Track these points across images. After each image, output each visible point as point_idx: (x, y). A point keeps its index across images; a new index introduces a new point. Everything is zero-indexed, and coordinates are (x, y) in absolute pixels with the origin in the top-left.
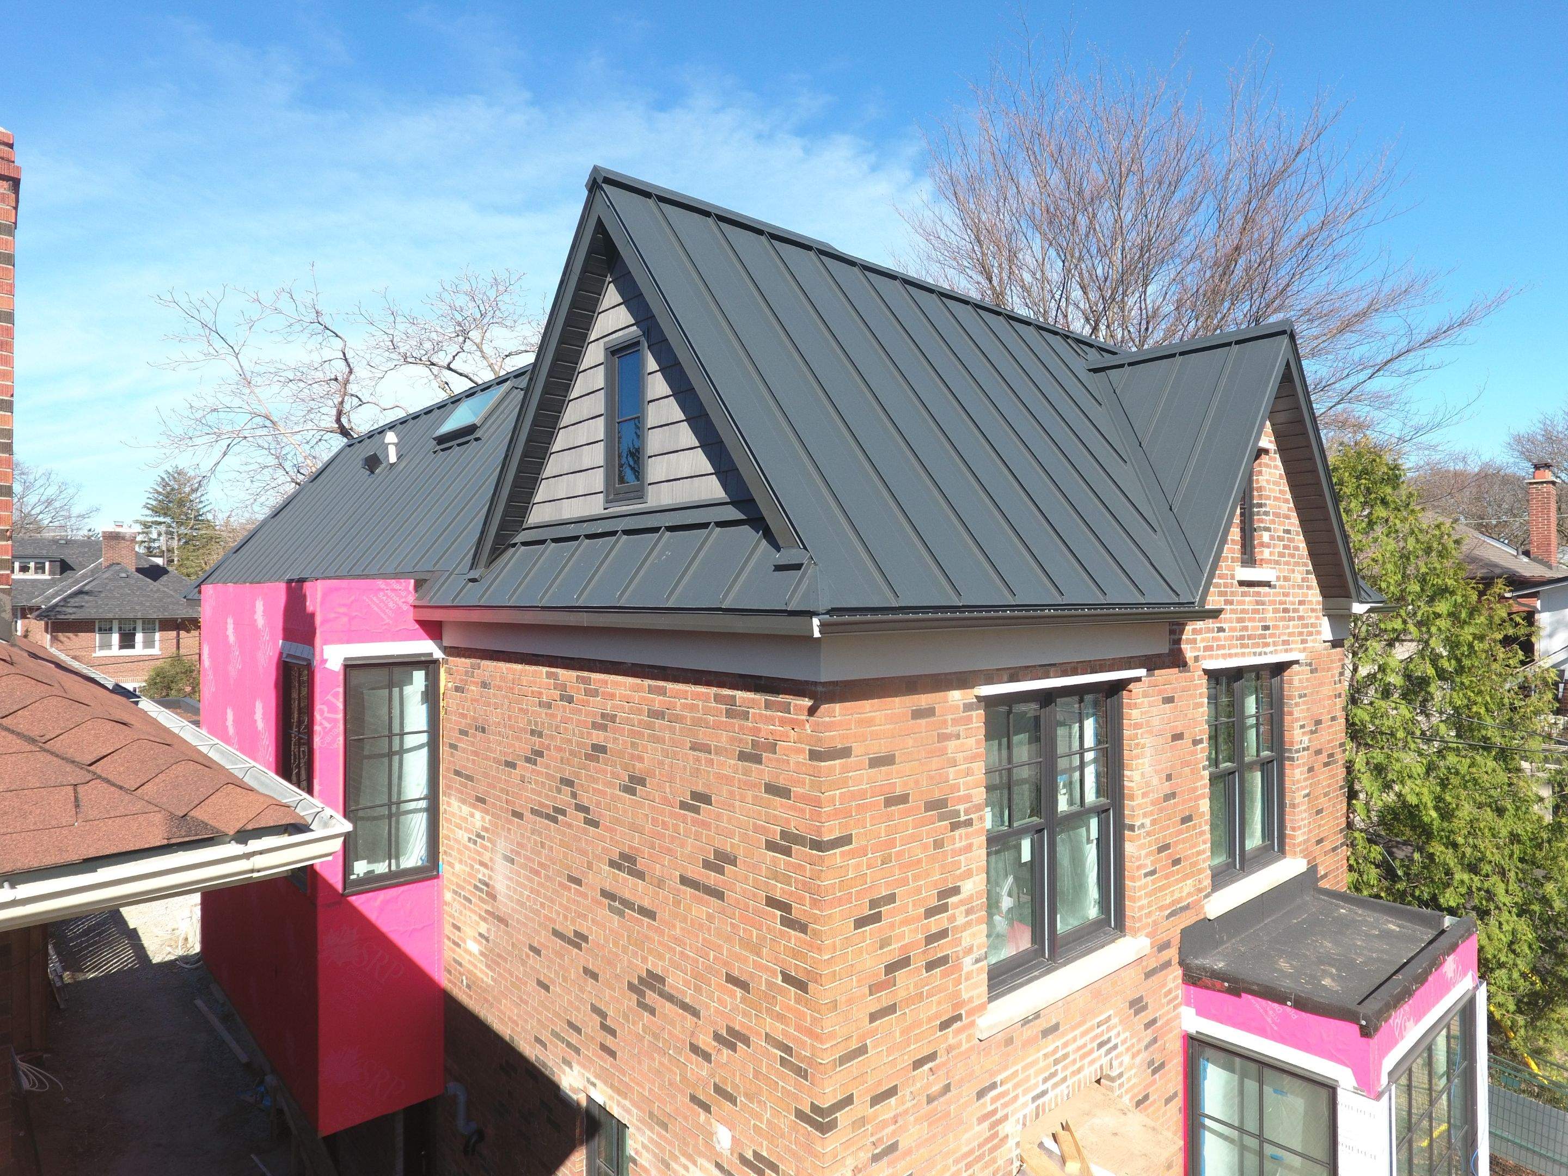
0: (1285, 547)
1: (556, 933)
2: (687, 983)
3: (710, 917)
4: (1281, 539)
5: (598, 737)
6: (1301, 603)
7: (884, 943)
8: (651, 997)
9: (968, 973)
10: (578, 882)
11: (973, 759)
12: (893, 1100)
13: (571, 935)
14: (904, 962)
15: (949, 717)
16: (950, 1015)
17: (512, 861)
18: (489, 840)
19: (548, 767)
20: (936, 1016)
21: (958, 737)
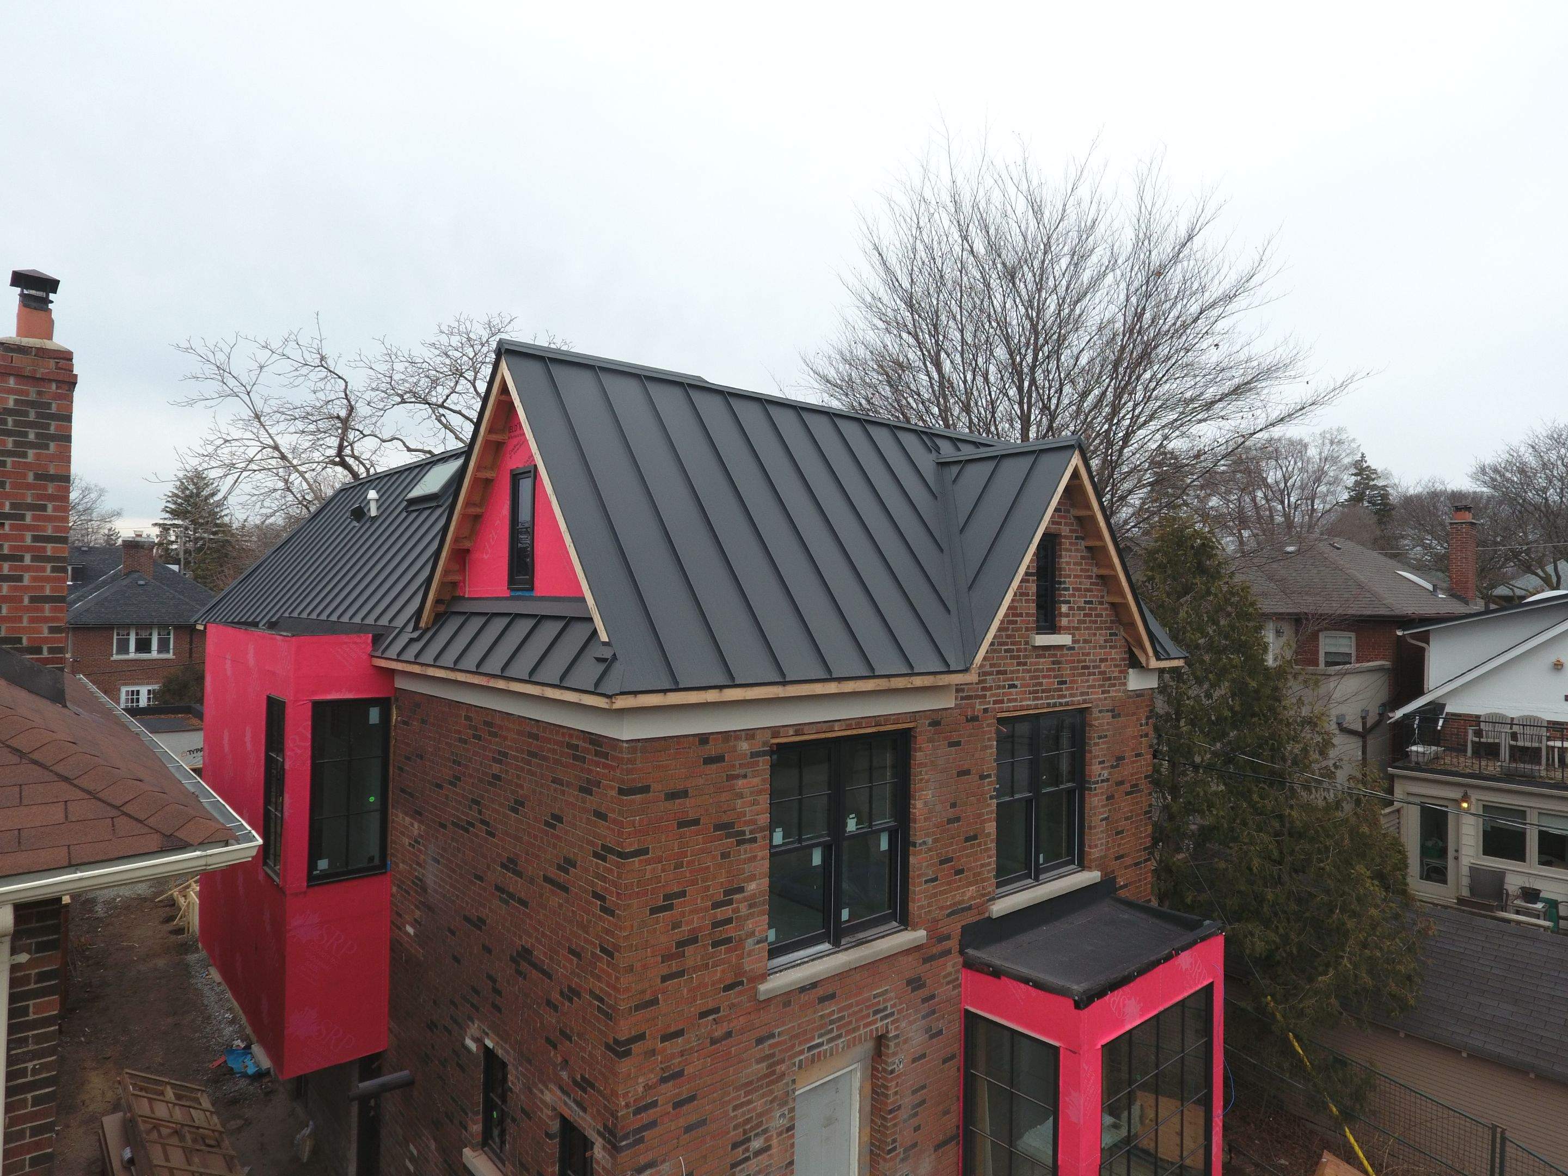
0: (1085, 615)
1: (467, 919)
2: (545, 954)
3: (560, 906)
4: (1079, 608)
5: (496, 769)
6: (1102, 660)
7: (676, 925)
8: (524, 966)
9: (750, 951)
10: (480, 878)
11: (760, 792)
12: (680, 1040)
13: (475, 919)
14: (694, 940)
15: (737, 763)
16: (733, 981)
17: (438, 862)
18: (424, 846)
19: (464, 790)
20: (720, 981)
21: (745, 776)
